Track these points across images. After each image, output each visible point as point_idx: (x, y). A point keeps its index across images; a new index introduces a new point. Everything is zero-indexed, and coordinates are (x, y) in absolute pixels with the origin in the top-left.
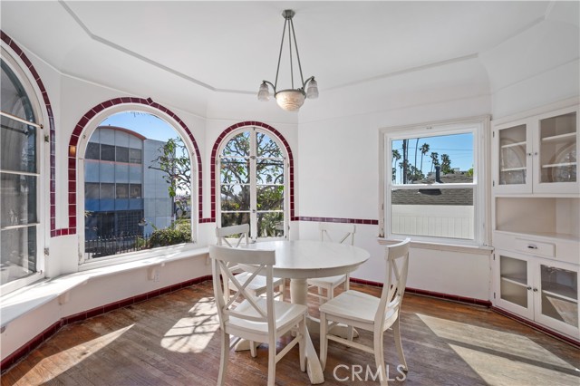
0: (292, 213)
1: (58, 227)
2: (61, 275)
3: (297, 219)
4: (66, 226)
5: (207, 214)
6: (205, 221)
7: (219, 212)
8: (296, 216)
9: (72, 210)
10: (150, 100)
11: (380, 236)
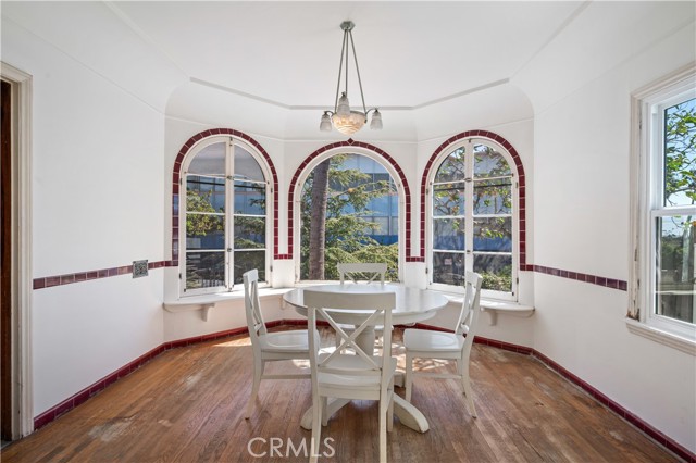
0: (523, 258)
1: (280, 252)
2: (284, 288)
3: (530, 268)
4: (286, 253)
5: (415, 252)
6: (414, 259)
7: (430, 251)
8: (528, 262)
9: (290, 241)
10: (350, 141)
11: (630, 316)
